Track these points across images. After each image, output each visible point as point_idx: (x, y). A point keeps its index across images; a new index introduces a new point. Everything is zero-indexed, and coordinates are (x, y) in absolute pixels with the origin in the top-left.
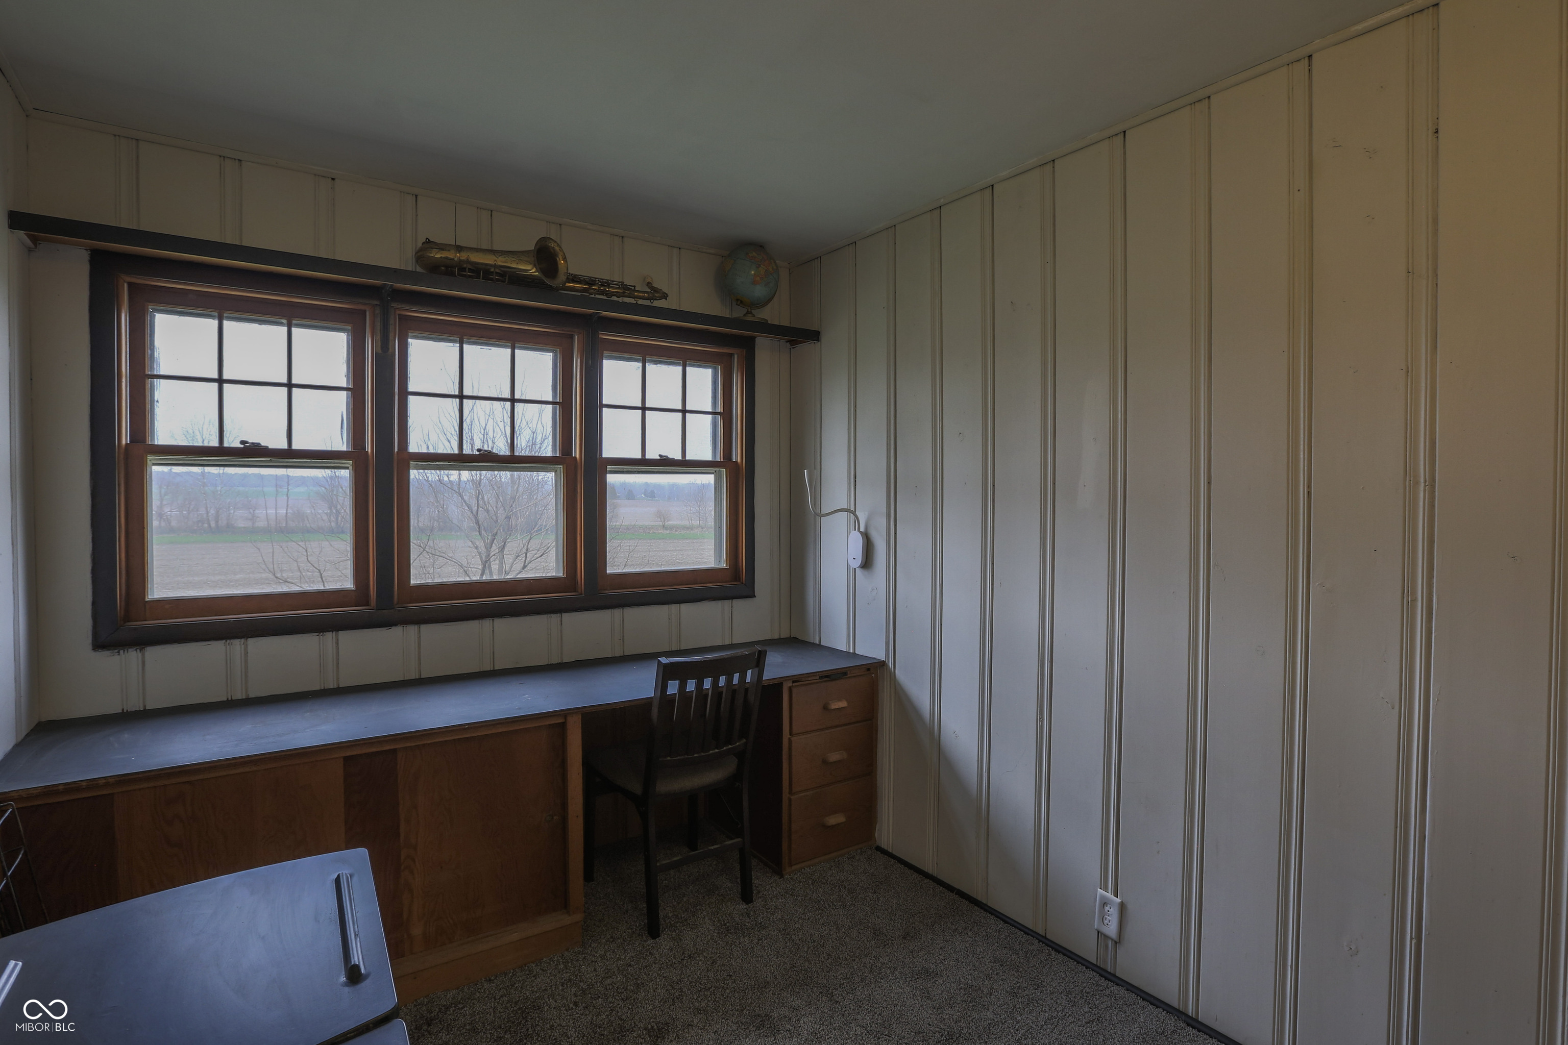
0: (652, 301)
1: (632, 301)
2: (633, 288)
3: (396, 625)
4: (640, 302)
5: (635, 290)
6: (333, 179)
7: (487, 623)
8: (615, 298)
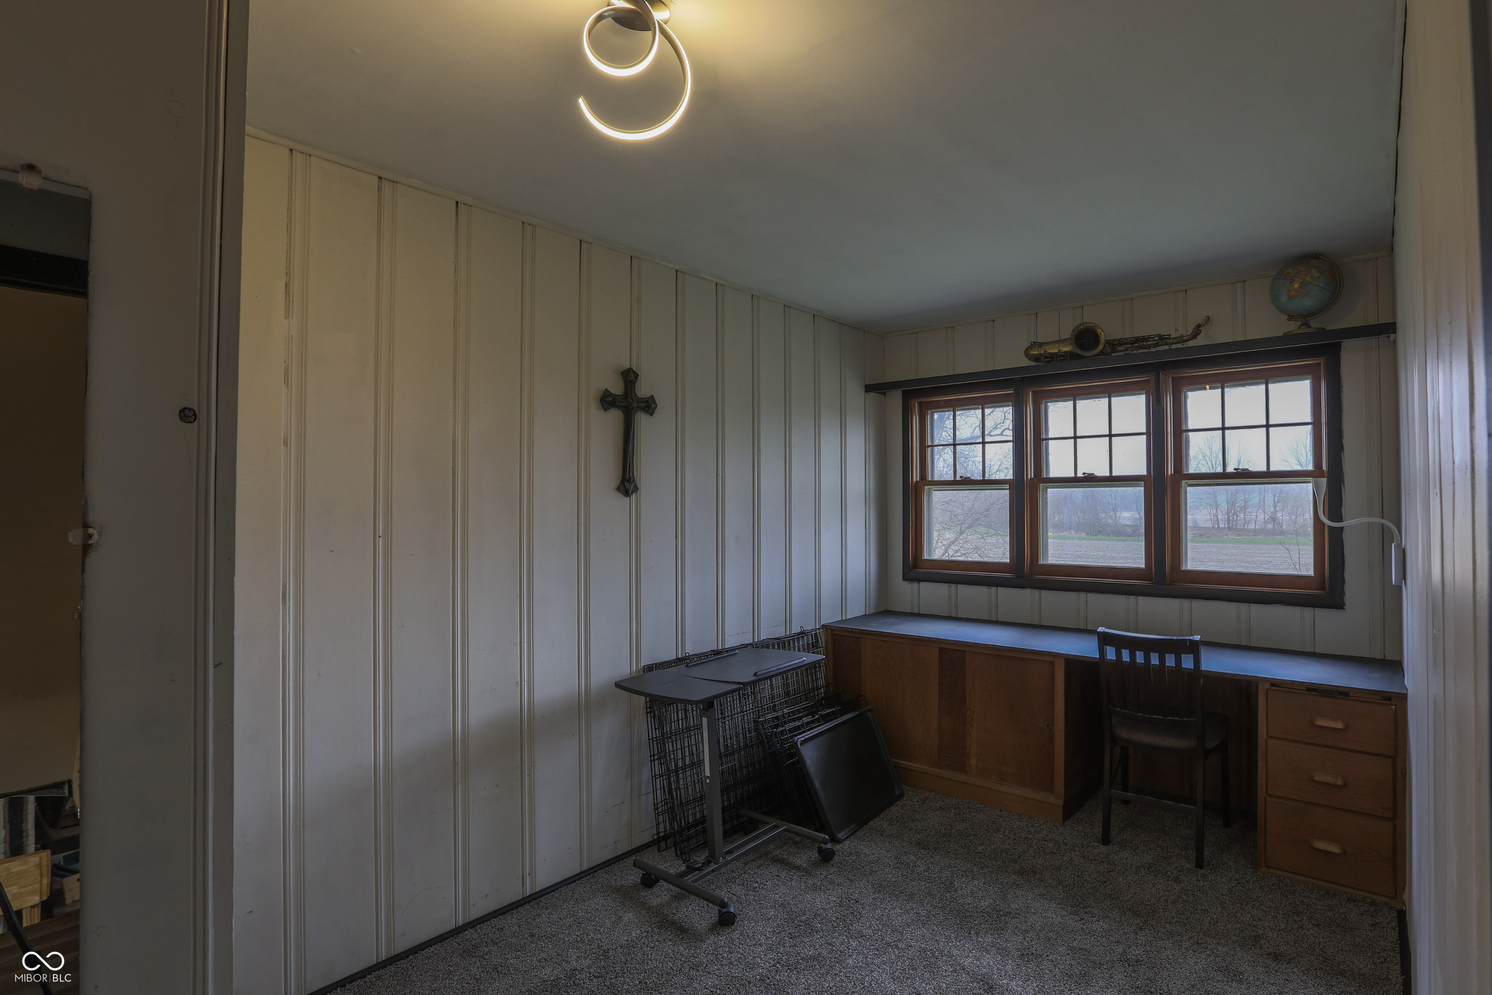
0: (1183, 343)
1: (1166, 347)
2: (1168, 336)
3: (1026, 588)
4: (1174, 347)
5: (1170, 338)
6: (994, 320)
7: (1082, 595)
8: (1153, 350)
